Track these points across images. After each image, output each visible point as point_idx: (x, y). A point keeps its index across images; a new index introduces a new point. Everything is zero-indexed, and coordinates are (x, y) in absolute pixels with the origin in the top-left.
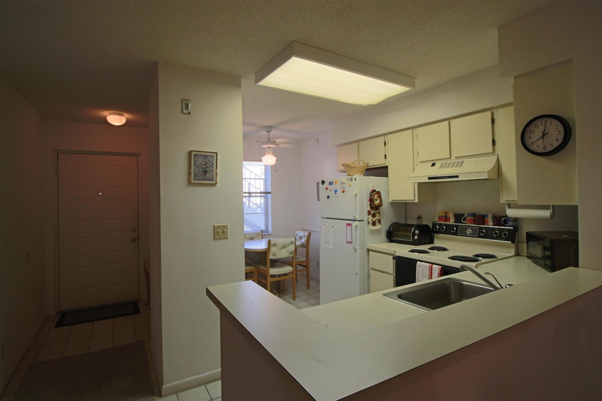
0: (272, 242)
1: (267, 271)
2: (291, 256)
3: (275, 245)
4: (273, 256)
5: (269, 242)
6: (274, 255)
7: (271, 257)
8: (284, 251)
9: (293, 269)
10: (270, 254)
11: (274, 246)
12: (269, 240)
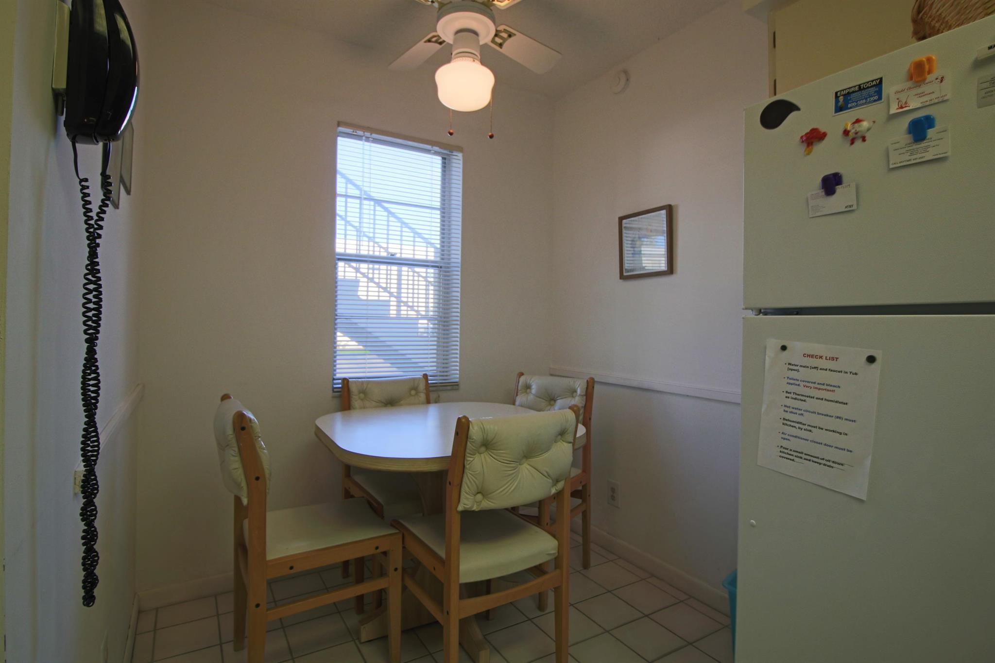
0: (475, 432)
1: (448, 564)
2: (553, 491)
3: (487, 445)
4: (479, 496)
5: (463, 428)
6: (482, 491)
7: (468, 501)
8: (525, 468)
9: (560, 547)
10: (465, 488)
11: (483, 449)
12: (459, 419)
